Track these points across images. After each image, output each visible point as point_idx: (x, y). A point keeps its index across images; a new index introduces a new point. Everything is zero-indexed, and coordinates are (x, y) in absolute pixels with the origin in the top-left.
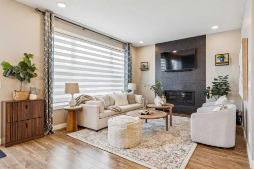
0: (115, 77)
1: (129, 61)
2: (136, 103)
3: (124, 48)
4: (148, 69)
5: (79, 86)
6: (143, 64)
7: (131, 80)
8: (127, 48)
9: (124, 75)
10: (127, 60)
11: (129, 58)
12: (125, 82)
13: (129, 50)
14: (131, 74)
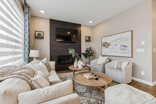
1: (29, 26)
3: (24, 10)
4: (43, 38)
6: (37, 33)
8: (27, 10)
9: (23, 41)
10: (27, 24)
11: (29, 23)
12: (24, 49)
13: (29, 14)
14: (30, 40)
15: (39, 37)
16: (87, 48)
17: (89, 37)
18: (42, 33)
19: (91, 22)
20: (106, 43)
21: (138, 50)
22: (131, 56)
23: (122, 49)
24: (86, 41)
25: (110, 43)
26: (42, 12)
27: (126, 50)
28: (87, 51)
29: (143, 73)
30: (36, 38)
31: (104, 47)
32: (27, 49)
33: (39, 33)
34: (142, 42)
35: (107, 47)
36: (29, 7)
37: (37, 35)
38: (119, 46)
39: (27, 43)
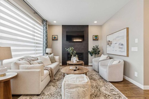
0: (37, 43)
1: (46, 33)
2: (56, 62)
3: (43, 23)
4: (57, 39)
5: (12, 51)
6: (53, 36)
7: (47, 46)
8: (45, 23)
9: (42, 43)
10: (45, 32)
11: (46, 31)
12: (43, 48)
13: (46, 25)
14: (47, 42)
15: (55, 39)
16: (94, 47)
17: (96, 36)
18: (56, 36)
19: (96, 22)
20: (109, 41)
21: (133, 49)
22: (126, 55)
23: (120, 48)
24: (94, 40)
25: (111, 42)
26: (55, 22)
27: (122, 49)
28: (94, 49)
29: (136, 74)
30: (53, 40)
31: (108, 45)
32: (45, 48)
33: (54, 36)
34: (136, 39)
35: (110, 46)
36: (46, 21)
37: (53, 38)
38: (117, 44)
39: (45, 44)
